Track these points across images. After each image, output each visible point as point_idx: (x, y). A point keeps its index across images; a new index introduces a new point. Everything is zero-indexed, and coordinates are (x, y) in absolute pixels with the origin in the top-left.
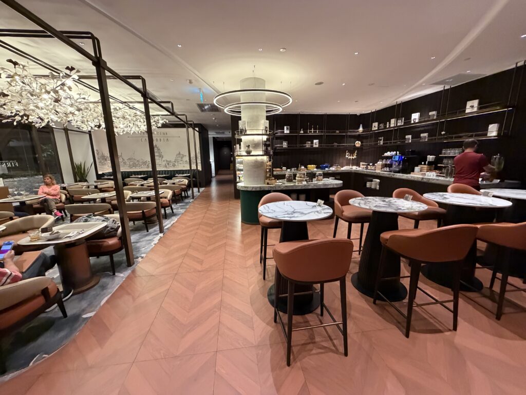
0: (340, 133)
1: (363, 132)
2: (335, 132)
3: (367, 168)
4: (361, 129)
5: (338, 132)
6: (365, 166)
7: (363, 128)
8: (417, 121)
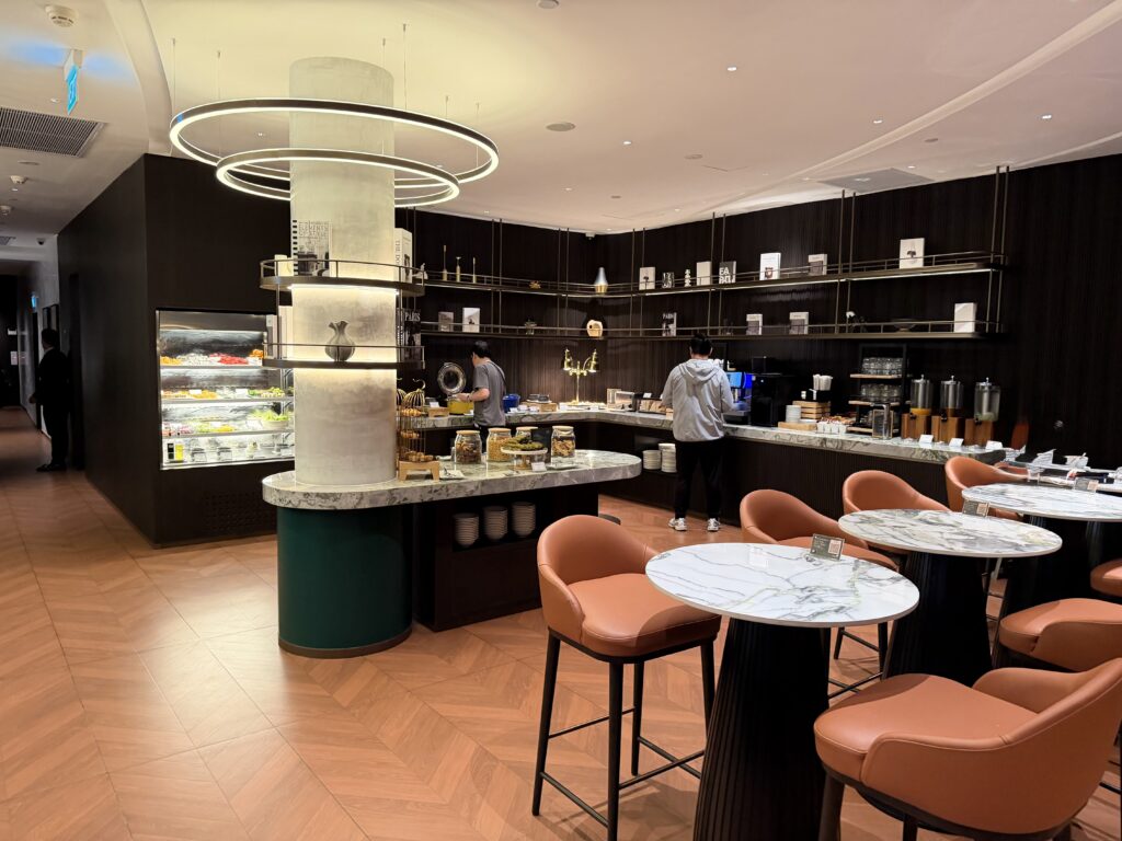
0: (544, 288)
1: (609, 291)
2: (526, 286)
3: (634, 407)
4: (601, 283)
5: (535, 285)
6: (629, 402)
7: (609, 279)
8: (775, 276)
